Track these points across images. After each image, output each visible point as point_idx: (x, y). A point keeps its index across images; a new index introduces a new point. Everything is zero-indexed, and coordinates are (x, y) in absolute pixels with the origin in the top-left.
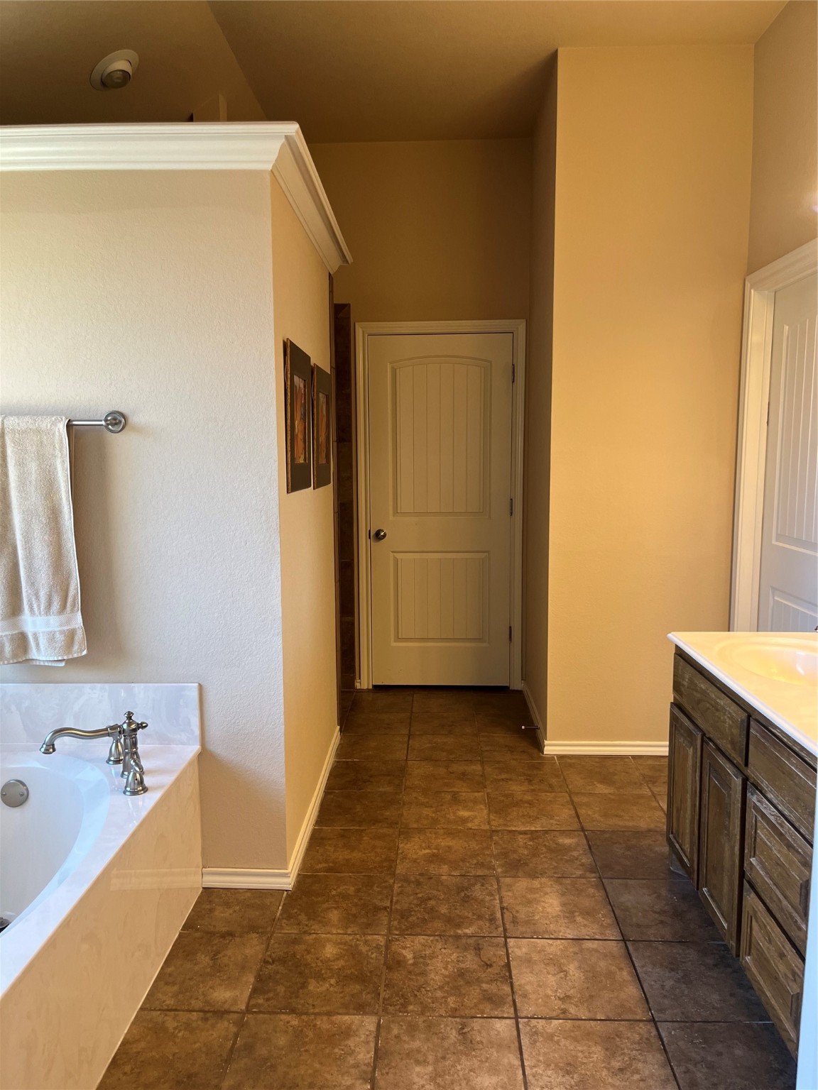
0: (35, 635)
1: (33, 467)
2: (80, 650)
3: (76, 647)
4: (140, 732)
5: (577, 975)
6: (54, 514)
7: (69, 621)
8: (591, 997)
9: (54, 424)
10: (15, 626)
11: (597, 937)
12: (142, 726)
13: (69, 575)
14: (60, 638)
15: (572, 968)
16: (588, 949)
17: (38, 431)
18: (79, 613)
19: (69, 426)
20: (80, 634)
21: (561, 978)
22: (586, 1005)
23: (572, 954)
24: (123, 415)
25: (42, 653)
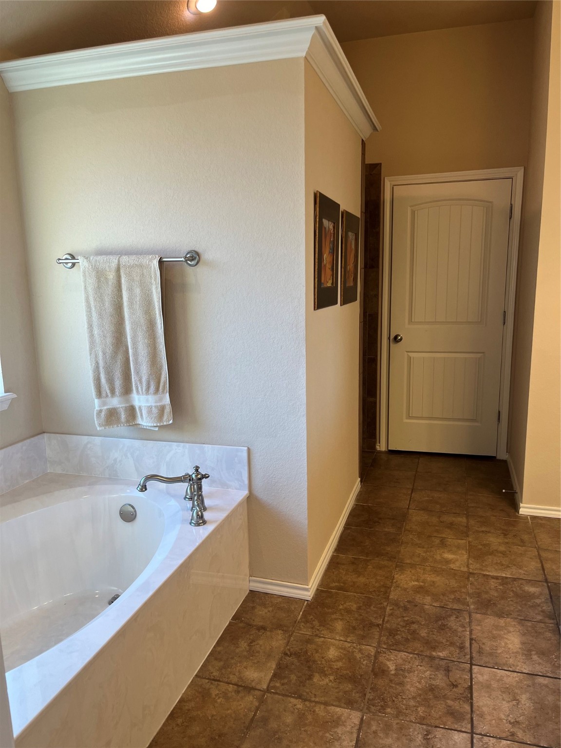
0: (140, 408)
1: (138, 291)
2: (168, 420)
3: (165, 417)
4: (204, 480)
5: (527, 705)
6: (151, 324)
7: (161, 400)
8: (538, 725)
9: (151, 260)
10: (128, 401)
11: (549, 675)
12: (205, 476)
13: (161, 367)
14: (155, 411)
15: (524, 698)
16: (540, 684)
17: (141, 266)
18: (168, 394)
19: (161, 262)
20: (168, 409)
21: (514, 705)
22: (532, 732)
23: (526, 687)
24: (197, 254)
25: (145, 421)
